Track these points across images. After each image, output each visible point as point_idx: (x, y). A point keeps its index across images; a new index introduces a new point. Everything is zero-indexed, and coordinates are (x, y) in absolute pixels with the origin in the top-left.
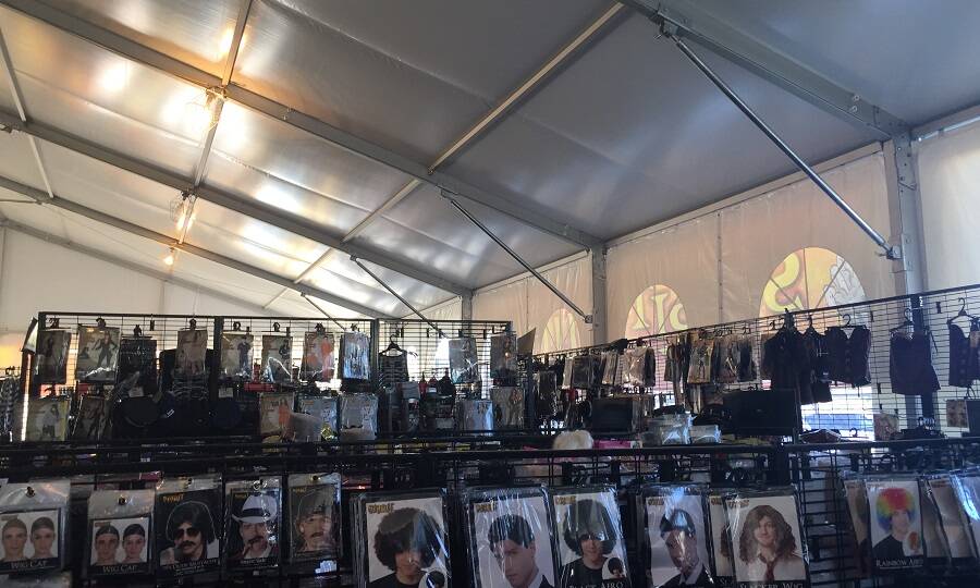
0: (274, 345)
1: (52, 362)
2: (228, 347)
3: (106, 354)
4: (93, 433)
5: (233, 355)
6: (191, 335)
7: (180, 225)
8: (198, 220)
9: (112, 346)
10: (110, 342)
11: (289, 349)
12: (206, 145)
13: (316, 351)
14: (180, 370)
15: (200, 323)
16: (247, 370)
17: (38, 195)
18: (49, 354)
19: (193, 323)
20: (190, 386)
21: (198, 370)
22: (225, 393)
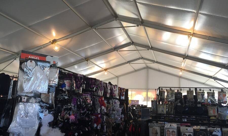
0: (210, 94)
1: (162, 97)
2: (199, 95)
3: (172, 96)
4: (171, 112)
5: (200, 97)
6: (190, 92)
7: (182, 65)
8: (187, 64)
9: (173, 94)
10: (173, 93)
11: (214, 95)
12: (188, 47)
13: (221, 96)
14: (188, 100)
15: (192, 89)
16: (204, 100)
17: (154, 61)
18: (161, 95)
19: (190, 89)
20: (190, 104)
21: (192, 100)
22: (199, 105)
